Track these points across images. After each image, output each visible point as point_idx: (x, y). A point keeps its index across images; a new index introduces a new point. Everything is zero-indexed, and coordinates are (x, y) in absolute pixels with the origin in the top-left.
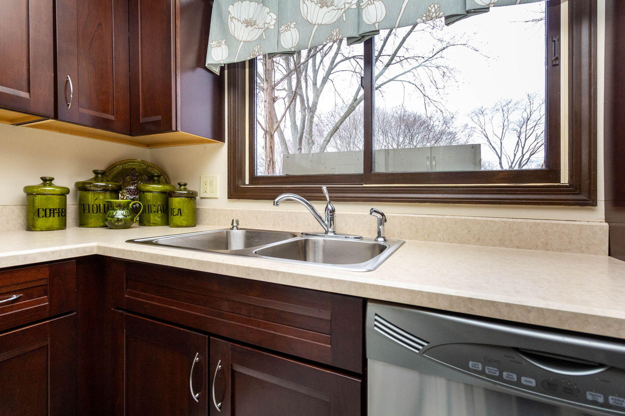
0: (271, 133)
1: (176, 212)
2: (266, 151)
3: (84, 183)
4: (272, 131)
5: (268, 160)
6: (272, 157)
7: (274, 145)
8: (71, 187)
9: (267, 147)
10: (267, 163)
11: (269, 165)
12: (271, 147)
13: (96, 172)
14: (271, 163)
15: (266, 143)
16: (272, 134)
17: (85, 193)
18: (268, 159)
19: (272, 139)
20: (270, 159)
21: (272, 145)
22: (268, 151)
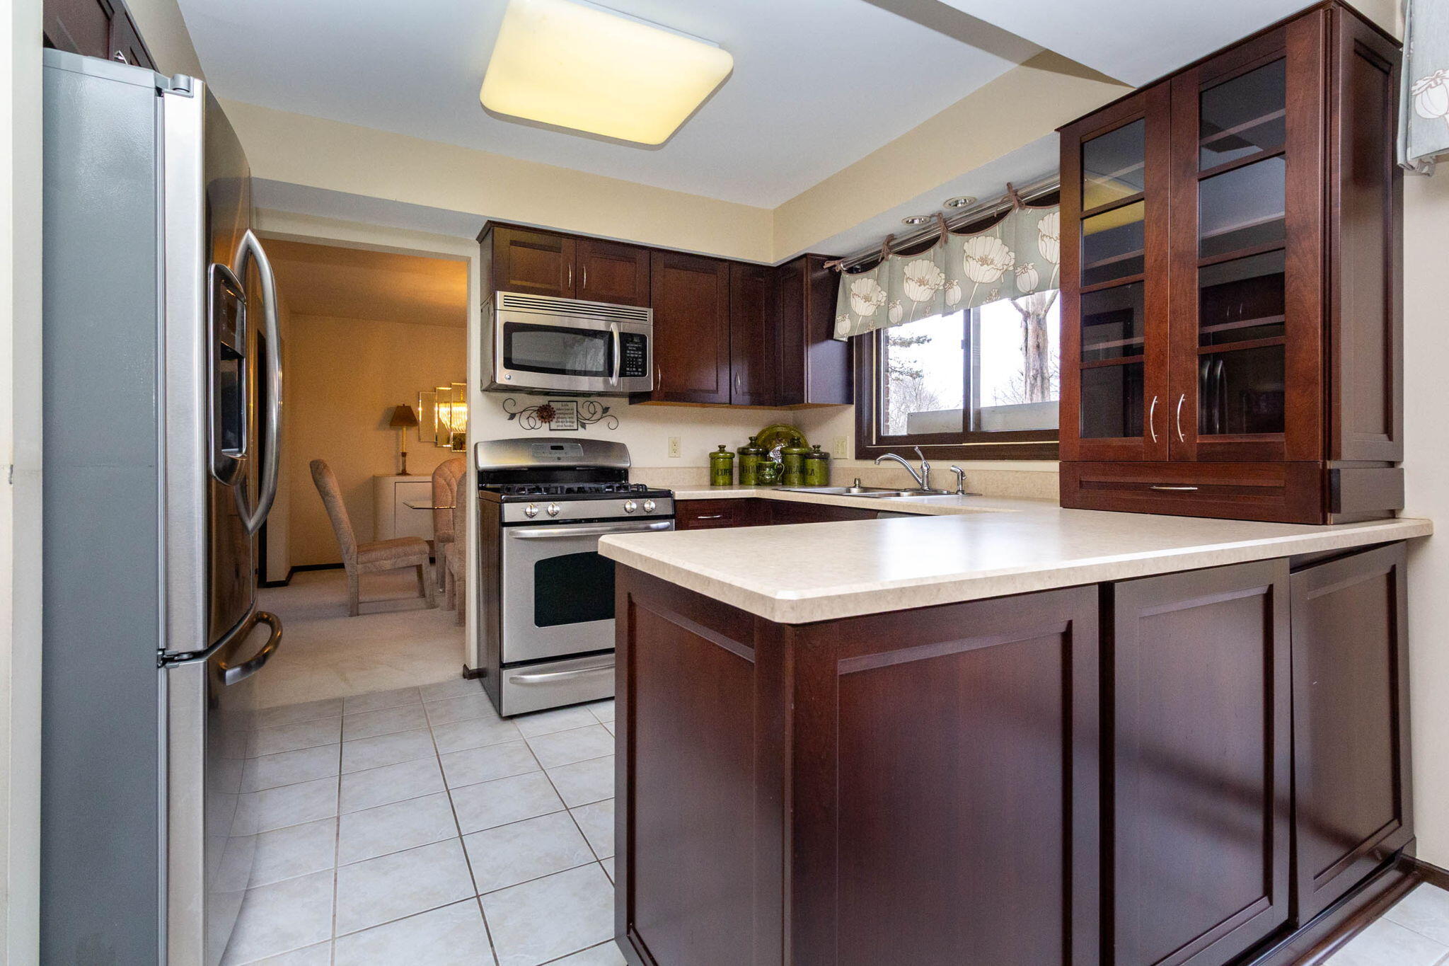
0: (1038, 315)
1: (810, 472)
2: (1026, 355)
3: (744, 448)
4: (1042, 309)
5: (1031, 374)
6: (1041, 368)
7: (1045, 340)
8: (735, 451)
9: (1029, 346)
10: (1029, 382)
11: (1033, 386)
12: (1038, 346)
13: (751, 438)
14: (1039, 379)
15: (1026, 339)
16: (1041, 316)
17: (744, 457)
18: (1031, 372)
19: (1041, 329)
20: (1034, 371)
21: (1040, 341)
22: (1032, 355)
